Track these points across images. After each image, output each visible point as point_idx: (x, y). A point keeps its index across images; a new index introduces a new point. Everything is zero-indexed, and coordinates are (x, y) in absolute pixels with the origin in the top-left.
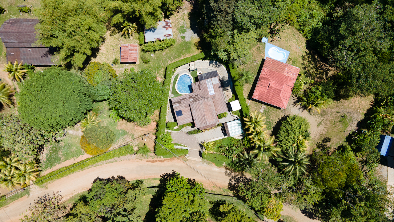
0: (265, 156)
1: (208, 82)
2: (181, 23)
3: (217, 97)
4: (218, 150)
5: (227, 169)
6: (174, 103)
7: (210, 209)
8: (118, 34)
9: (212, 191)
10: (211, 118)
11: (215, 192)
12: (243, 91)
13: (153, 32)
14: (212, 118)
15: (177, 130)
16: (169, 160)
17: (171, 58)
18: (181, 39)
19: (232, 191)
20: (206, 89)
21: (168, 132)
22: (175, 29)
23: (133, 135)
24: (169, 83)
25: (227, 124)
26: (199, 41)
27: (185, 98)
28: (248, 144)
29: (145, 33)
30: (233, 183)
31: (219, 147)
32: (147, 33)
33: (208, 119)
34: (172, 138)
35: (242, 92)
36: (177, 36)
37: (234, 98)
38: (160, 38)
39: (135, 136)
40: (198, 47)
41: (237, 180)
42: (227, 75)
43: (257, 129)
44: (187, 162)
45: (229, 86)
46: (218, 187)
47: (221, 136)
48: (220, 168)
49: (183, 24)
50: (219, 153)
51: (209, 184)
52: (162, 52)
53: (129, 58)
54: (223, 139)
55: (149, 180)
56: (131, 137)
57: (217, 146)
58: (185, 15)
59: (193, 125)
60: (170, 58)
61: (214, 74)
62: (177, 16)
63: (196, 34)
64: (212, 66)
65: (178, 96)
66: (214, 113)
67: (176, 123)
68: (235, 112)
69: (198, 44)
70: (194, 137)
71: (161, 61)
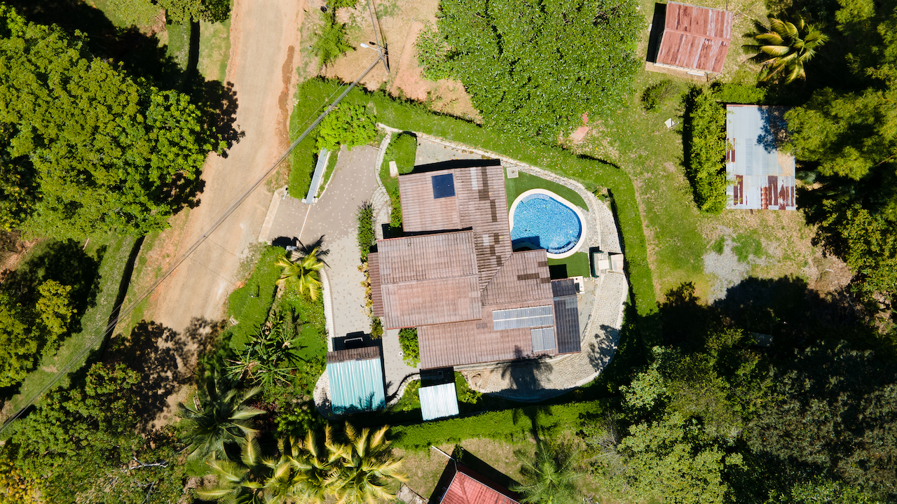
0: (223, 489)
1: (545, 311)
2: (774, 249)
3: (483, 336)
4: (287, 307)
5: (214, 327)
6: (484, 174)
7: (80, 246)
8: (767, 12)
9: (143, 262)
10: (405, 301)
11: (139, 271)
12: (487, 439)
13: (760, 136)
14: (405, 307)
15: (385, 171)
16: (281, 126)
17: (652, 189)
18: (715, 237)
19: (133, 333)
20: (519, 299)
21: (383, 136)
22: (753, 221)
23: (392, 15)
24: (561, 168)
25: (373, 357)
26: (699, 303)
27: (494, 219)
28: (289, 423)
29: (760, 110)
30: (161, 344)
31: (296, 314)
32: (758, 114)
33: (403, 291)
34: (356, 148)
35: (485, 436)
36: (728, 225)
37: (466, 398)
38: (733, 160)
39: (387, 22)
40: (676, 295)
41: (167, 360)
42: (559, 387)
43: (335, 472)
44: (262, 189)
45: (515, 387)
46: (157, 285)
47: (337, 327)
48: (222, 303)
49: (766, 253)
50: (277, 311)
51: (172, 255)
52: (678, 162)
53: (680, 32)
54: (325, 333)
55: (223, 45)
56: (388, 4)
57: (300, 305)
58: (799, 268)
59: (393, 232)
60: (649, 186)
61: (568, 340)
62: (802, 238)
63: (722, 295)
64: (597, 336)
65: (508, 195)
66: (422, 316)
67: (412, 168)
68: (417, 394)
69: (687, 299)
70: (350, 230)
71: (644, 154)
